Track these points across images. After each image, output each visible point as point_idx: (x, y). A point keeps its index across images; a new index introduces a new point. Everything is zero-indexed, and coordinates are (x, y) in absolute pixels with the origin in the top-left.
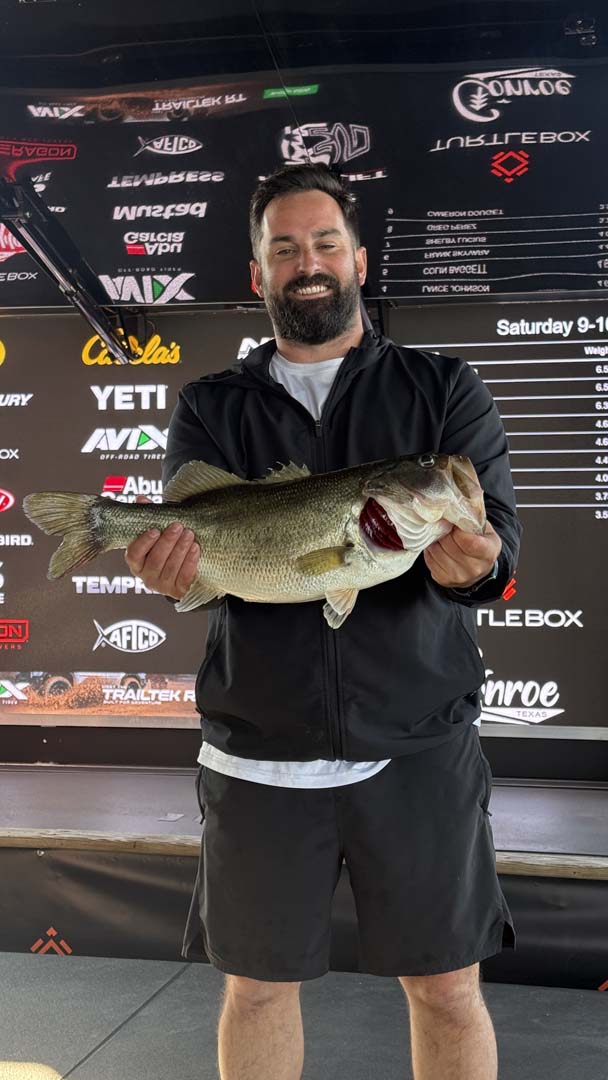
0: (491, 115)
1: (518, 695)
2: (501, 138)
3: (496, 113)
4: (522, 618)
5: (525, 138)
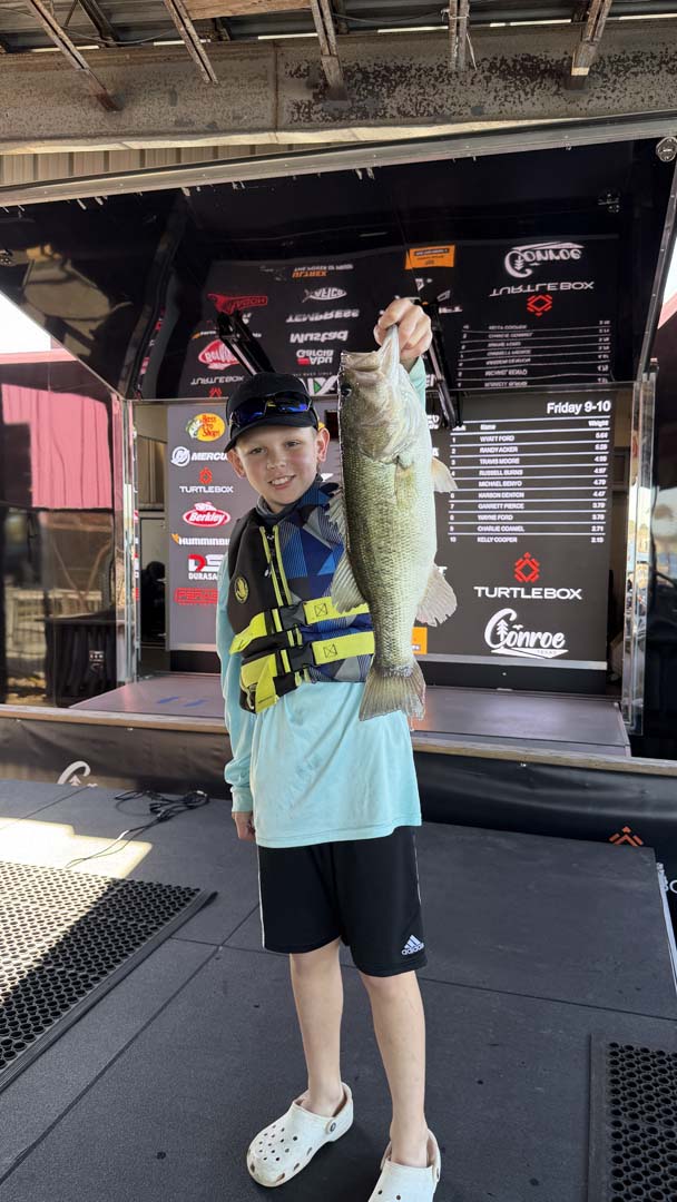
0: (527, 273)
4: (543, 593)
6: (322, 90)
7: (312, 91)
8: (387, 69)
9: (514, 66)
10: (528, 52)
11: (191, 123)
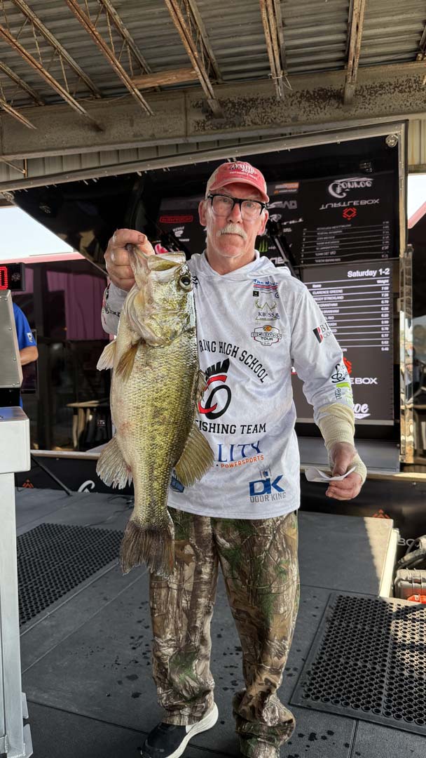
0: (342, 195)
2: (346, 204)
4: (354, 381)
5: (355, 203)
6: (210, 114)
7: (204, 115)
8: (245, 100)
9: (314, 95)
10: (321, 86)
11: (141, 135)
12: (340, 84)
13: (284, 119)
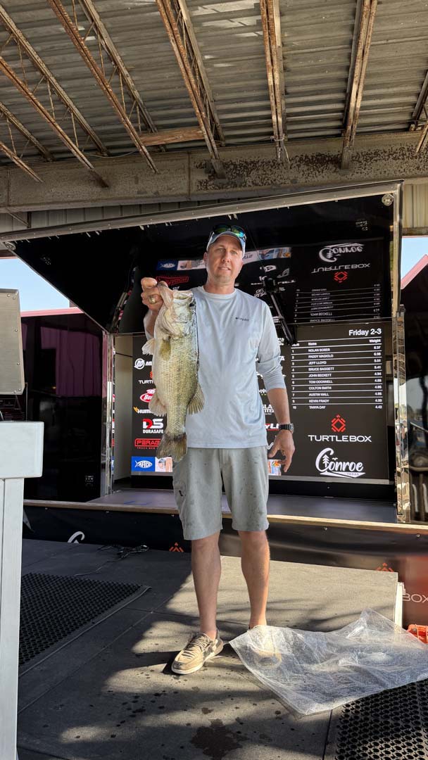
1: (347, 467)
2: (337, 268)
3: (335, 259)
4: (348, 439)
5: (346, 267)
6: (213, 174)
7: (207, 175)
8: (246, 162)
9: (312, 159)
10: (319, 152)
11: (146, 192)
12: (337, 151)
13: (283, 181)
